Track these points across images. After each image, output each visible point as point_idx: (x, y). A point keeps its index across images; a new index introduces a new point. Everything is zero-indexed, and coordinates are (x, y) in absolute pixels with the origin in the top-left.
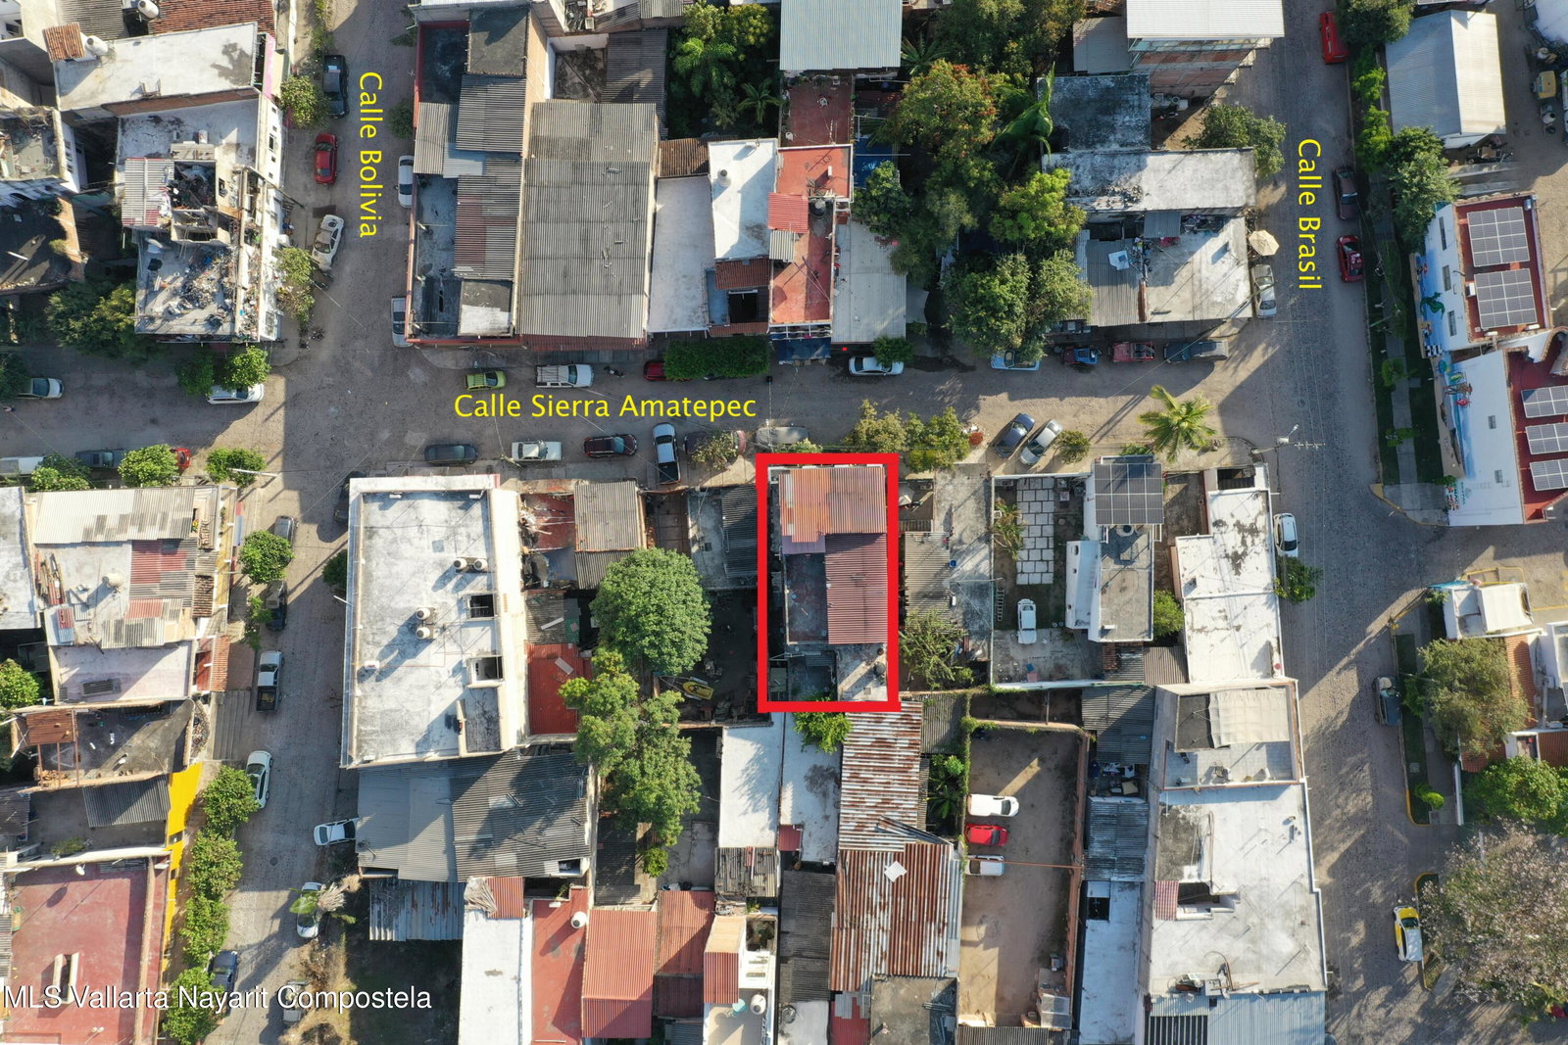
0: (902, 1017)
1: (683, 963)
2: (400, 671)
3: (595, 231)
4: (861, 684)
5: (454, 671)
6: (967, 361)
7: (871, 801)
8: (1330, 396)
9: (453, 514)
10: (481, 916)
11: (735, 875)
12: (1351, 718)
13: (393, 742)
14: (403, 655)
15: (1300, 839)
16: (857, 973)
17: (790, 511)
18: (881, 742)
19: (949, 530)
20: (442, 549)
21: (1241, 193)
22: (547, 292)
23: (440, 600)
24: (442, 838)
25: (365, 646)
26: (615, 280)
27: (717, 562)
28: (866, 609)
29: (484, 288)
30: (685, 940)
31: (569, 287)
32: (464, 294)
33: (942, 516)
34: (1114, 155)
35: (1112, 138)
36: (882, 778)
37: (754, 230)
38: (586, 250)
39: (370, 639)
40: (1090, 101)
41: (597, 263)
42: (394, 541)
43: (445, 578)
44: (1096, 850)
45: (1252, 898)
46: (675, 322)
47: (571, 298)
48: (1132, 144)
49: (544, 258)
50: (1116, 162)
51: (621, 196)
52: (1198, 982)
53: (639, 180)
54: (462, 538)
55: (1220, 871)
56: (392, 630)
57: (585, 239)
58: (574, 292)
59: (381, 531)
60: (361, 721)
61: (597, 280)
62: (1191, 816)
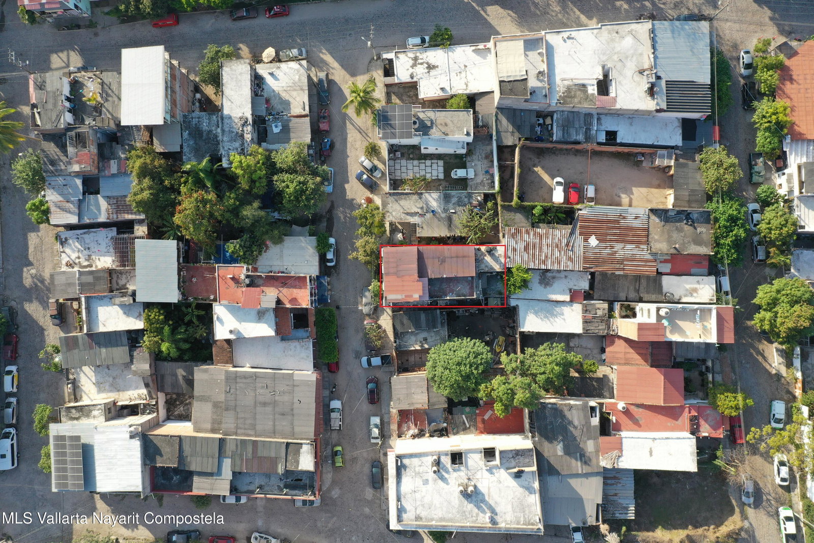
0: (670, 237)
1: (644, 352)
2: (492, 502)
3: (261, 399)
4: (496, 259)
5: (491, 474)
6: (328, 205)
7: (557, 254)
8: (347, 21)
9: (408, 474)
10: (620, 459)
11: (597, 325)
12: (511, 9)
13: (529, 506)
14: (483, 501)
15: (574, 34)
16: (647, 261)
17: (406, 296)
18: (526, 248)
19: (416, 214)
20: (427, 480)
21: (243, 66)
22: (292, 424)
23: (454, 481)
24: (579, 480)
25: (479, 521)
26: (286, 388)
27: (433, 334)
28: (457, 257)
29: (290, 458)
30: (631, 350)
31: (289, 413)
32: (293, 468)
33: (408, 217)
34: (223, 131)
35: (214, 132)
36: (545, 248)
37: (261, 315)
38: (269, 404)
39: (475, 518)
40: (196, 144)
41: (277, 398)
42: (423, 505)
43: (442, 478)
44: (581, 137)
45: (604, 58)
46: (308, 357)
47: (295, 412)
48: (218, 122)
49: (274, 425)
50: (227, 129)
51: (242, 385)
52: (649, 85)
53: (234, 376)
54: (421, 469)
55: (591, 75)
56: (470, 506)
57: (265, 404)
58: (292, 410)
59: (418, 512)
60: (518, 523)
61: (286, 398)
62: (562, 89)
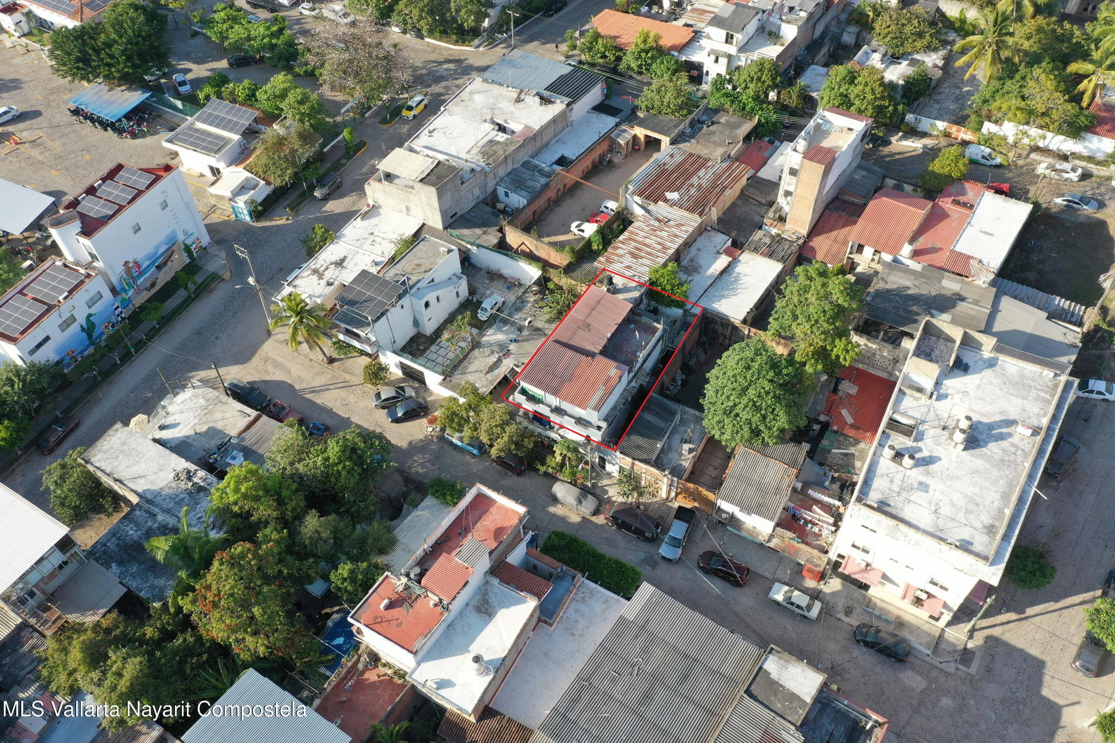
0: (714, 143)
2: (997, 418)
3: (633, 698)
4: (626, 290)
5: (947, 397)
7: (664, 234)
9: (899, 505)
10: (985, 262)
11: (780, 248)
12: (352, 191)
13: (1022, 376)
14: (991, 427)
15: (431, 128)
16: (729, 168)
17: (605, 384)
18: (635, 256)
19: (499, 361)
20: (921, 483)
21: (119, 435)
22: (714, 672)
23: (940, 449)
24: (999, 317)
25: (1027, 450)
26: (639, 643)
27: (683, 429)
28: (593, 309)
29: (778, 706)
30: (835, 233)
31: (689, 666)
32: (802, 713)
33: (497, 372)
34: (168, 511)
35: (156, 525)
36: (647, 241)
37: (484, 608)
38: (651, 687)
39: (1019, 452)
41: (648, 669)
42: (968, 512)
43: (928, 461)
44: (543, 180)
45: (478, 118)
46: (606, 601)
47: (692, 652)
48: (148, 512)
49: (698, 705)
50: (171, 505)
51: (586, 715)
52: (537, 99)
53: (559, 718)
54: (897, 481)
55: (487, 132)
56: (993, 448)
57: (647, 697)
58: (686, 656)
59: (979, 526)
60: (1050, 403)
61: (658, 653)
62: (480, 157)
